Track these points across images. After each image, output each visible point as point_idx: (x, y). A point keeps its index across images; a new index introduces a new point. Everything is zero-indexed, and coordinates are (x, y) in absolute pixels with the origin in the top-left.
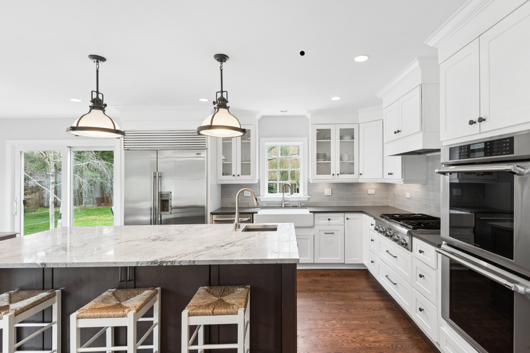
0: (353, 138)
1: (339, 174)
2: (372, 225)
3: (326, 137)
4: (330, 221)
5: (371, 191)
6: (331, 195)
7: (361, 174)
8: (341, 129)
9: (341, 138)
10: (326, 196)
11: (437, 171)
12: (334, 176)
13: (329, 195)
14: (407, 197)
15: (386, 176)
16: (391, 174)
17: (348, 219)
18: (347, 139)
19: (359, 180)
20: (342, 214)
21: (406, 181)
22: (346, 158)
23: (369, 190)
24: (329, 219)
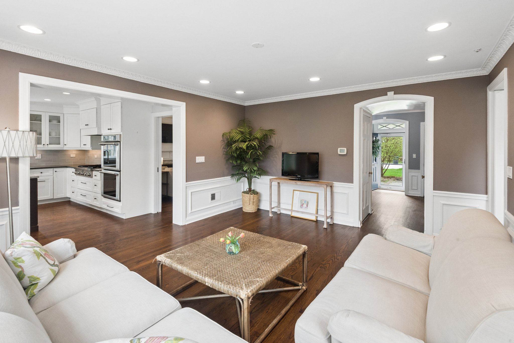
0: (59, 122)
1: (49, 144)
2: (73, 172)
3: (37, 119)
4: (42, 174)
5: (73, 155)
6: (41, 158)
7: (65, 145)
8: (50, 116)
9: (50, 122)
10: (36, 159)
11: (99, 144)
12: (45, 145)
13: (39, 158)
14: (95, 157)
15: (82, 146)
16: (85, 145)
17: (56, 171)
18: (55, 122)
19: (64, 148)
20: (52, 169)
21: (93, 149)
22: (53, 134)
23: (71, 155)
24: (41, 173)
